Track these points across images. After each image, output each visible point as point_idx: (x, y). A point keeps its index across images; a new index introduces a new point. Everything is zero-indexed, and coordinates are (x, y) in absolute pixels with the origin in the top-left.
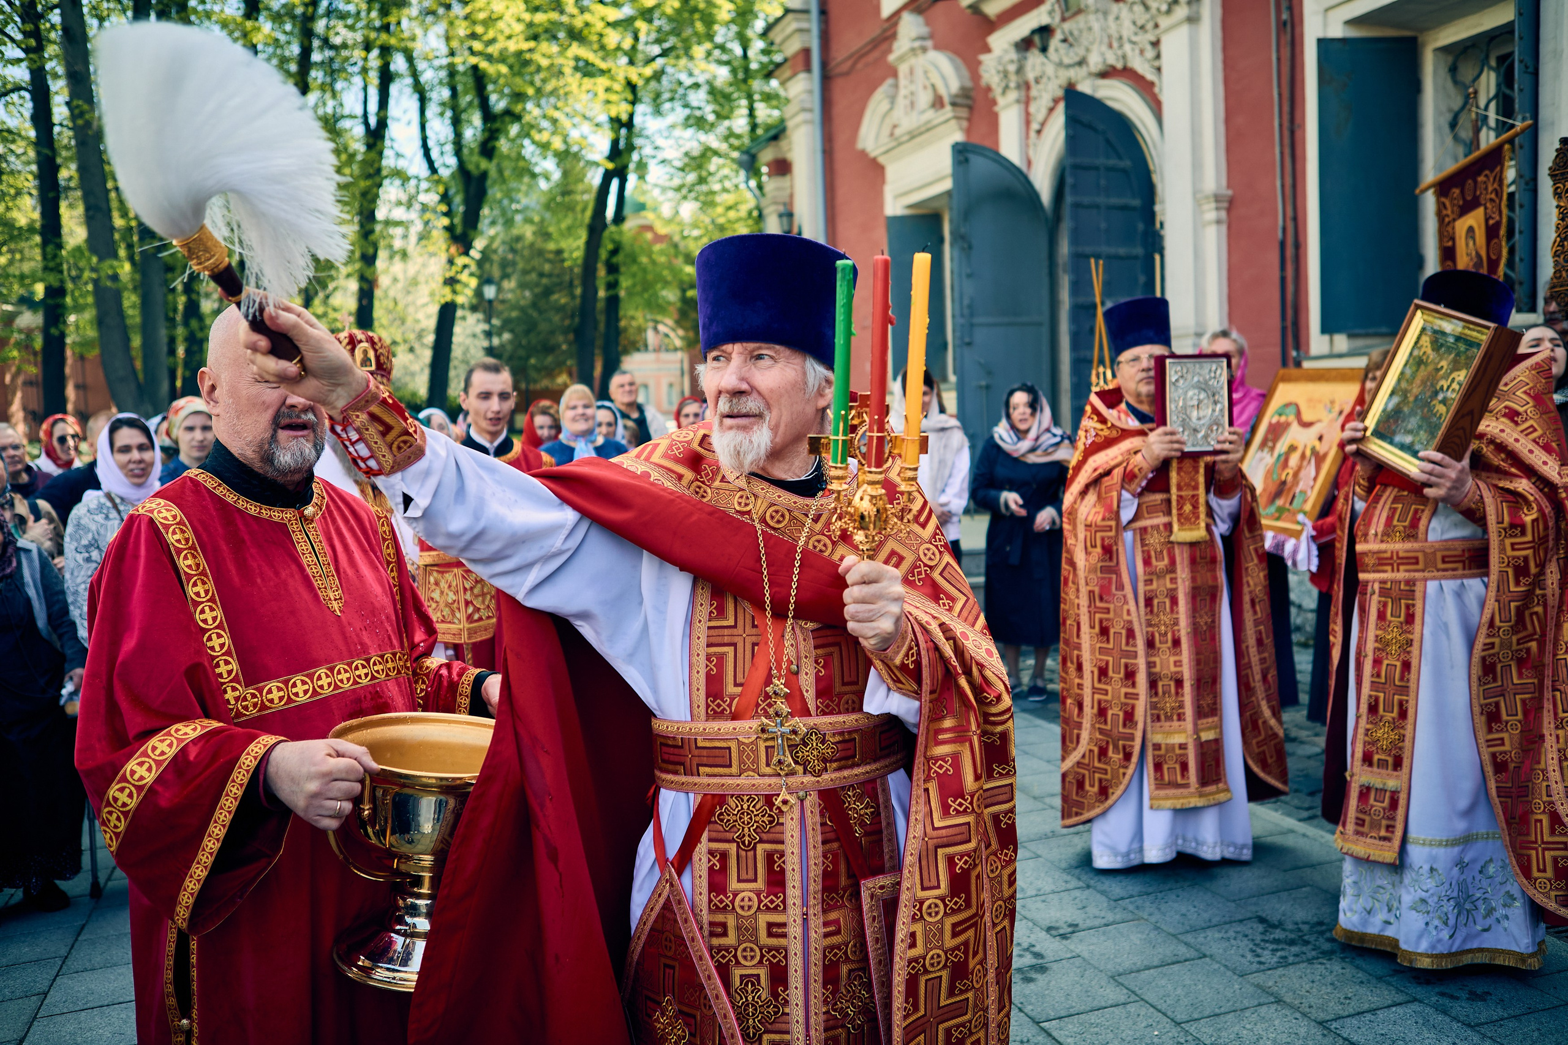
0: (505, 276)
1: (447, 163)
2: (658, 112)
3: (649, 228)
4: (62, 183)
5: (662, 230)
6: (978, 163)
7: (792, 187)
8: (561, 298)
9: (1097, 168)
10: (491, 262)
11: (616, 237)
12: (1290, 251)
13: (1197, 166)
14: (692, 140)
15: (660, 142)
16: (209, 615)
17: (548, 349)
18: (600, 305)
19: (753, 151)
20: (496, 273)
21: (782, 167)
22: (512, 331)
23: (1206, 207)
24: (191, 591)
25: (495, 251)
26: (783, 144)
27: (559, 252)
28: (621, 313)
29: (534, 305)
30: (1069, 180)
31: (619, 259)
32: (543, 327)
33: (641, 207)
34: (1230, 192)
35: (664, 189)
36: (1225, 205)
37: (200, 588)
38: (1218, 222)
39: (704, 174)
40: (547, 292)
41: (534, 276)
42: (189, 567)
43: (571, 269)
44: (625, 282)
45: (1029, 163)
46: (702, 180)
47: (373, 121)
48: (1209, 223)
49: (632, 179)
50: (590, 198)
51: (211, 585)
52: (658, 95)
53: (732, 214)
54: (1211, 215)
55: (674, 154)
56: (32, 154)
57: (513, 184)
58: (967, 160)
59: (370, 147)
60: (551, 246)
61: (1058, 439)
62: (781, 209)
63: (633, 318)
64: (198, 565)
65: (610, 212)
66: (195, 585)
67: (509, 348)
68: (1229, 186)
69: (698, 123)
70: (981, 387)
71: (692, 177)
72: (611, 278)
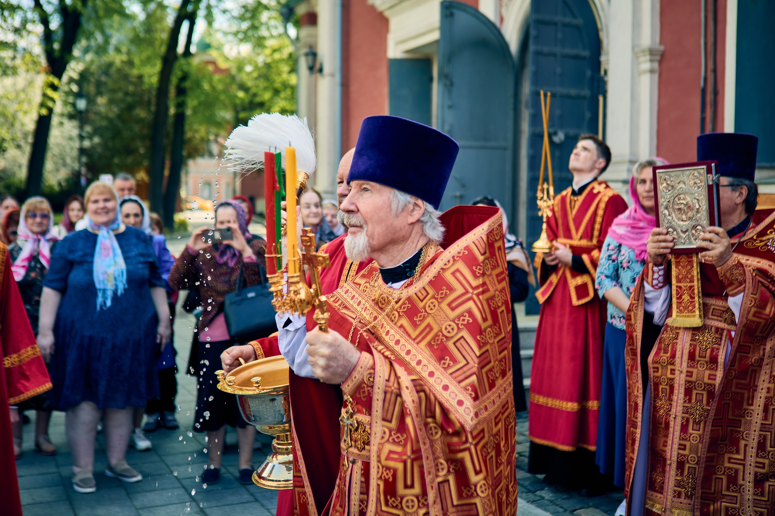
0: (99, 93)
3: (214, 63)
5: (223, 65)
6: (461, 18)
7: (317, 34)
8: (141, 113)
9: (555, 24)
10: (88, 81)
11: (185, 68)
12: (709, 97)
13: (636, 25)
17: (129, 151)
18: (171, 121)
19: (291, 5)
20: (91, 89)
21: (311, 19)
22: (101, 136)
23: (642, 59)
25: (92, 74)
27: (140, 77)
28: (187, 127)
29: (119, 117)
30: (533, 32)
31: (187, 84)
32: (126, 134)
33: (205, 47)
34: (662, 48)
35: (226, 34)
36: (658, 58)
38: (652, 71)
39: (256, 23)
40: (130, 108)
41: (120, 95)
43: (149, 91)
44: (191, 102)
45: (502, 20)
46: (254, 27)
48: (645, 72)
49: (200, 24)
50: (165, 36)
53: (277, 56)
54: (646, 65)
57: (106, 22)
58: (452, 15)
60: (135, 72)
61: (512, 244)
62: (308, 50)
63: (196, 131)
65: (180, 49)
67: (99, 150)
68: (661, 42)
70: (456, 197)
71: (245, 25)
72: (180, 99)
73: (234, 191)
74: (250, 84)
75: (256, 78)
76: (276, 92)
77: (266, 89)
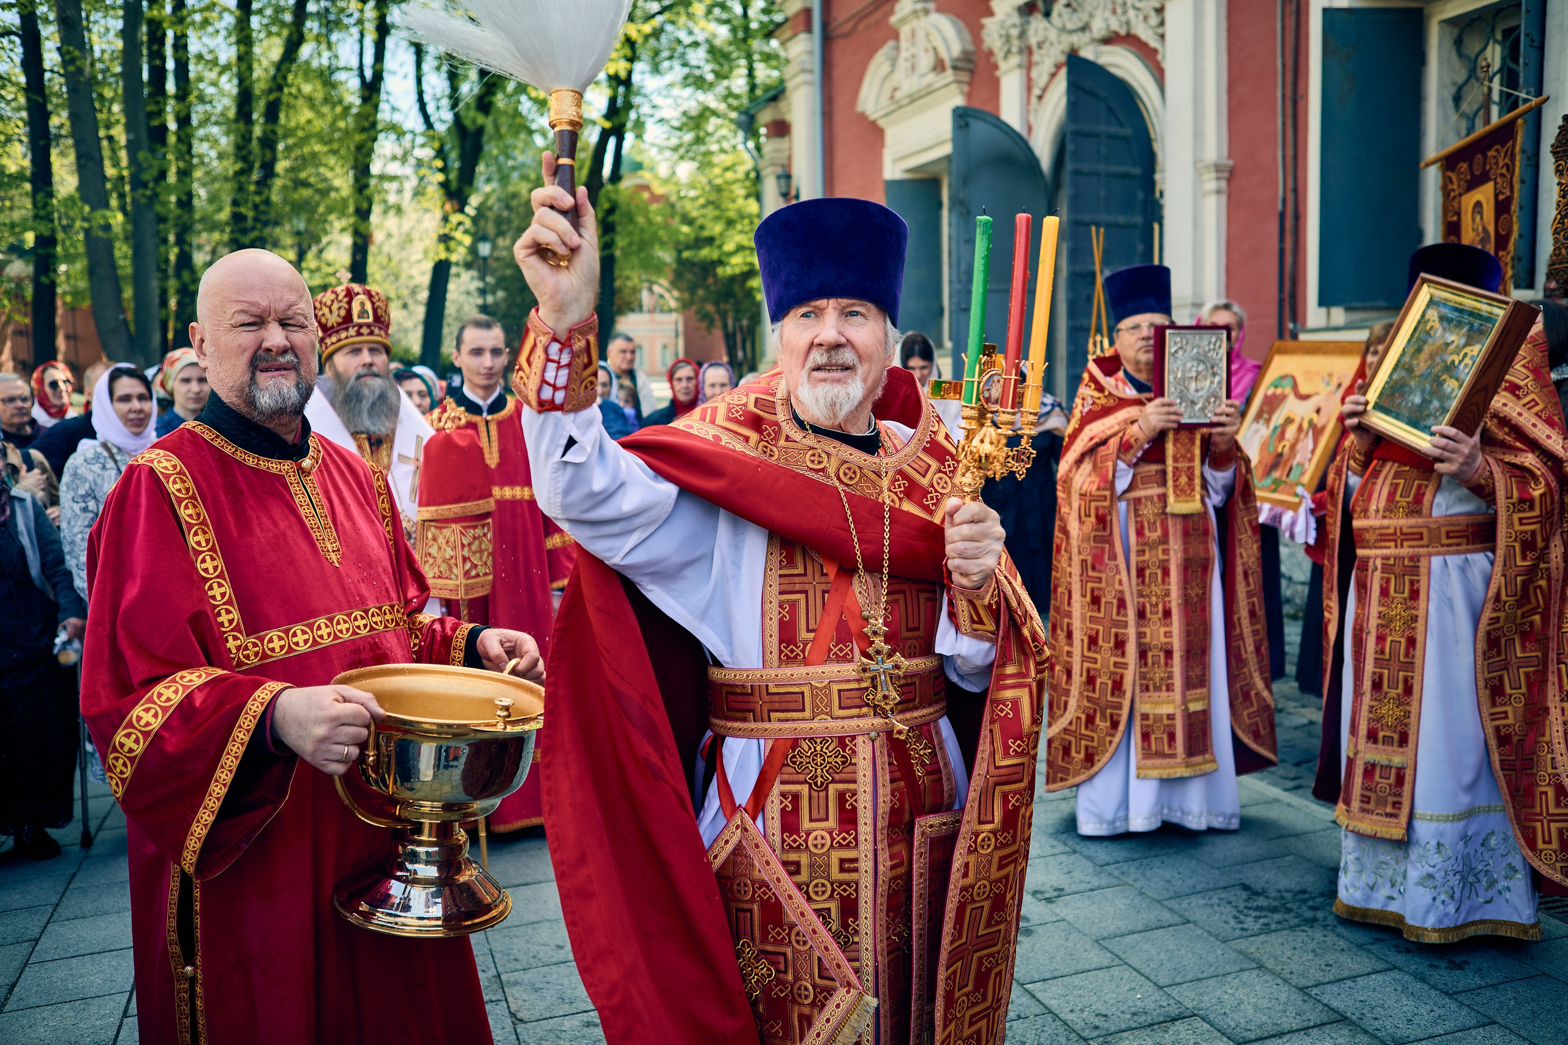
0: (502, 233)
1: (443, 119)
2: (656, 70)
3: (646, 187)
4: (53, 130)
5: (659, 190)
6: (978, 128)
7: (790, 148)
9: (1097, 135)
10: (486, 219)
11: (613, 196)
12: (1289, 223)
13: (1198, 135)
14: (691, 100)
15: (658, 100)
16: (209, 565)
19: (752, 112)
20: (491, 230)
21: (781, 129)
22: (506, 289)
23: (1207, 177)
24: (192, 540)
25: (490, 208)
26: (782, 104)
28: (617, 273)
30: (1070, 147)
31: (615, 218)
33: (638, 166)
34: (1231, 162)
35: (661, 149)
36: (1226, 175)
37: (200, 538)
38: (1218, 192)
39: (702, 134)
42: (190, 516)
44: (621, 242)
45: (1030, 129)
46: (699, 141)
47: (368, 74)
48: (1209, 193)
49: (629, 138)
50: (586, 157)
51: (211, 535)
52: (657, 53)
53: (729, 175)
54: (1211, 184)
55: (672, 113)
56: (22, 100)
57: (510, 141)
58: (967, 125)
59: (365, 100)
62: (779, 170)
63: (628, 278)
64: (198, 515)
65: (607, 170)
66: (196, 534)
67: (503, 306)
68: (1230, 156)
69: (698, 82)
71: (689, 137)
72: (607, 238)
73: (677, 354)
74: (694, 214)
75: (704, 206)
76: (730, 223)
77: (717, 219)
